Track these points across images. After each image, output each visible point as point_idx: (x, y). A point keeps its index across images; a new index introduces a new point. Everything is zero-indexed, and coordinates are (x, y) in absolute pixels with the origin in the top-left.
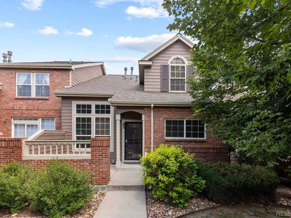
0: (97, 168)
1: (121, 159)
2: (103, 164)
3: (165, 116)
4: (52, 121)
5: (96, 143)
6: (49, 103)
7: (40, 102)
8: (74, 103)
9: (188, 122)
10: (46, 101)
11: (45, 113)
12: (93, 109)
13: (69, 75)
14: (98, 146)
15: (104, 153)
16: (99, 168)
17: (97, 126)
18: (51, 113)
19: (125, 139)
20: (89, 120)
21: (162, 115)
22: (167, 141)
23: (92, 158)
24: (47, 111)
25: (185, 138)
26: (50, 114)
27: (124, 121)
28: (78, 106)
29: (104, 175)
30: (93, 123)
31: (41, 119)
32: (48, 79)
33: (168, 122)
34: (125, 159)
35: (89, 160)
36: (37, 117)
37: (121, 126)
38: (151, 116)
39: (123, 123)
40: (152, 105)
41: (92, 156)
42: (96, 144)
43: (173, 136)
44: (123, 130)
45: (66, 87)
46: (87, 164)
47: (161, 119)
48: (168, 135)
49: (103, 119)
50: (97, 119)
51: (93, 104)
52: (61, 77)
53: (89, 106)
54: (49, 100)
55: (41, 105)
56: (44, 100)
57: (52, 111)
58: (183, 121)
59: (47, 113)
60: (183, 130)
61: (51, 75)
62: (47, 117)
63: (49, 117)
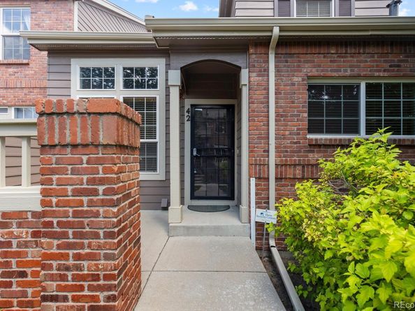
0: (66, 257)
1: (182, 198)
2: (97, 236)
3: (308, 69)
5: (62, 128)
6: (28, 71)
7: (11, 70)
8: (76, 65)
9: (372, 90)
10: (24, 68)
11: (21, 94)
12: (119, 79)
13: (71, 11)
14: (75, 146)
15: (102, 181)
16: (78, 257)
19: (192, 147)
21: (299, 69)
22: (315, 146)
23: (43, 203)
24: (26, 91)
25: (363, 135)
26: (32, 96)
27: (188, 102)
28: (85, 72)
29: (102, 295)
31: (13, 108)
32: (28, 21)
33: (315, 90)
34: (193, 197)
35: (35, 214)
36: (4, 105)
37: (182, 115)
38: (267, 70)
39: (187, 107)
41: (45, 193)
42: (62, 134)
43: (328, 132)
44: (188, 125)
46: (25, 234)
47: (296, 79)
48: (314, 127)
49: (139, 101)
51: (119, 65)
52: (54, 16)
54: (31, 65)
55: (13, 77)
56: (19, 66)
57: (35, 91)
58: (358, 87)
59: (25, 94)
60: (357, 114)
61: (34, 11)
62: (24, 103)
63: (28, 103)
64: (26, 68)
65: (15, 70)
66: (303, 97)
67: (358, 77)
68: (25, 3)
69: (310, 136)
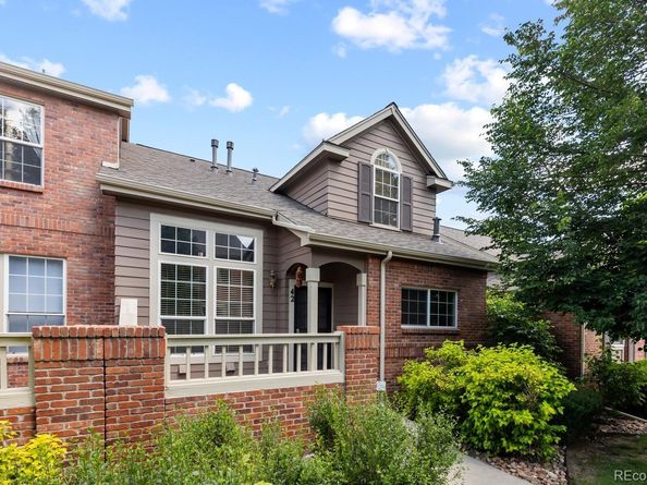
3: (402, 279)
4: (55, 268)
5: (357, 341)
6: (41, 204)
7: (7, 197)
10: (31, 198)
11: (27, 237)
12: (211, 244)
13: (115, 131)
17: (221, 293)
18: (53, 242)
19: (296, 327)
20: (200, 273)
21: (397, 278)
22: (407, 334)
23: (347, 379)
24: (36, 233)
25: (428, 326)
26: (48, 242)
27: (292, 283)
28: (167, 231)
30: (211, 284)
31: (6, 257)
33: (405, 292)
39: (292, 287)
40: (390, 254)
41: (348, 373)
43: (411, 323)
44: (292, 306)
45: (105, 164)
47: (395, 285)
48: (404, 320)
49: (236, 273)
50: (223, 273)
51: (211, 230)
52: (87, 130)
53: (200, 236)
54: (45, 196)
55: (10, 208)
56: (23, 194)
57: (53, 235)
58: (426, 292)
59: (35, 238)
60: (425, 311)
61: (51, 114)
62: (32, 252)
63: (40, 252)
64: (37, 198)
65: (15, 198)
66: (398, 298)
67: (427, 286)
68: (35, 98)
69: (403, 326)
